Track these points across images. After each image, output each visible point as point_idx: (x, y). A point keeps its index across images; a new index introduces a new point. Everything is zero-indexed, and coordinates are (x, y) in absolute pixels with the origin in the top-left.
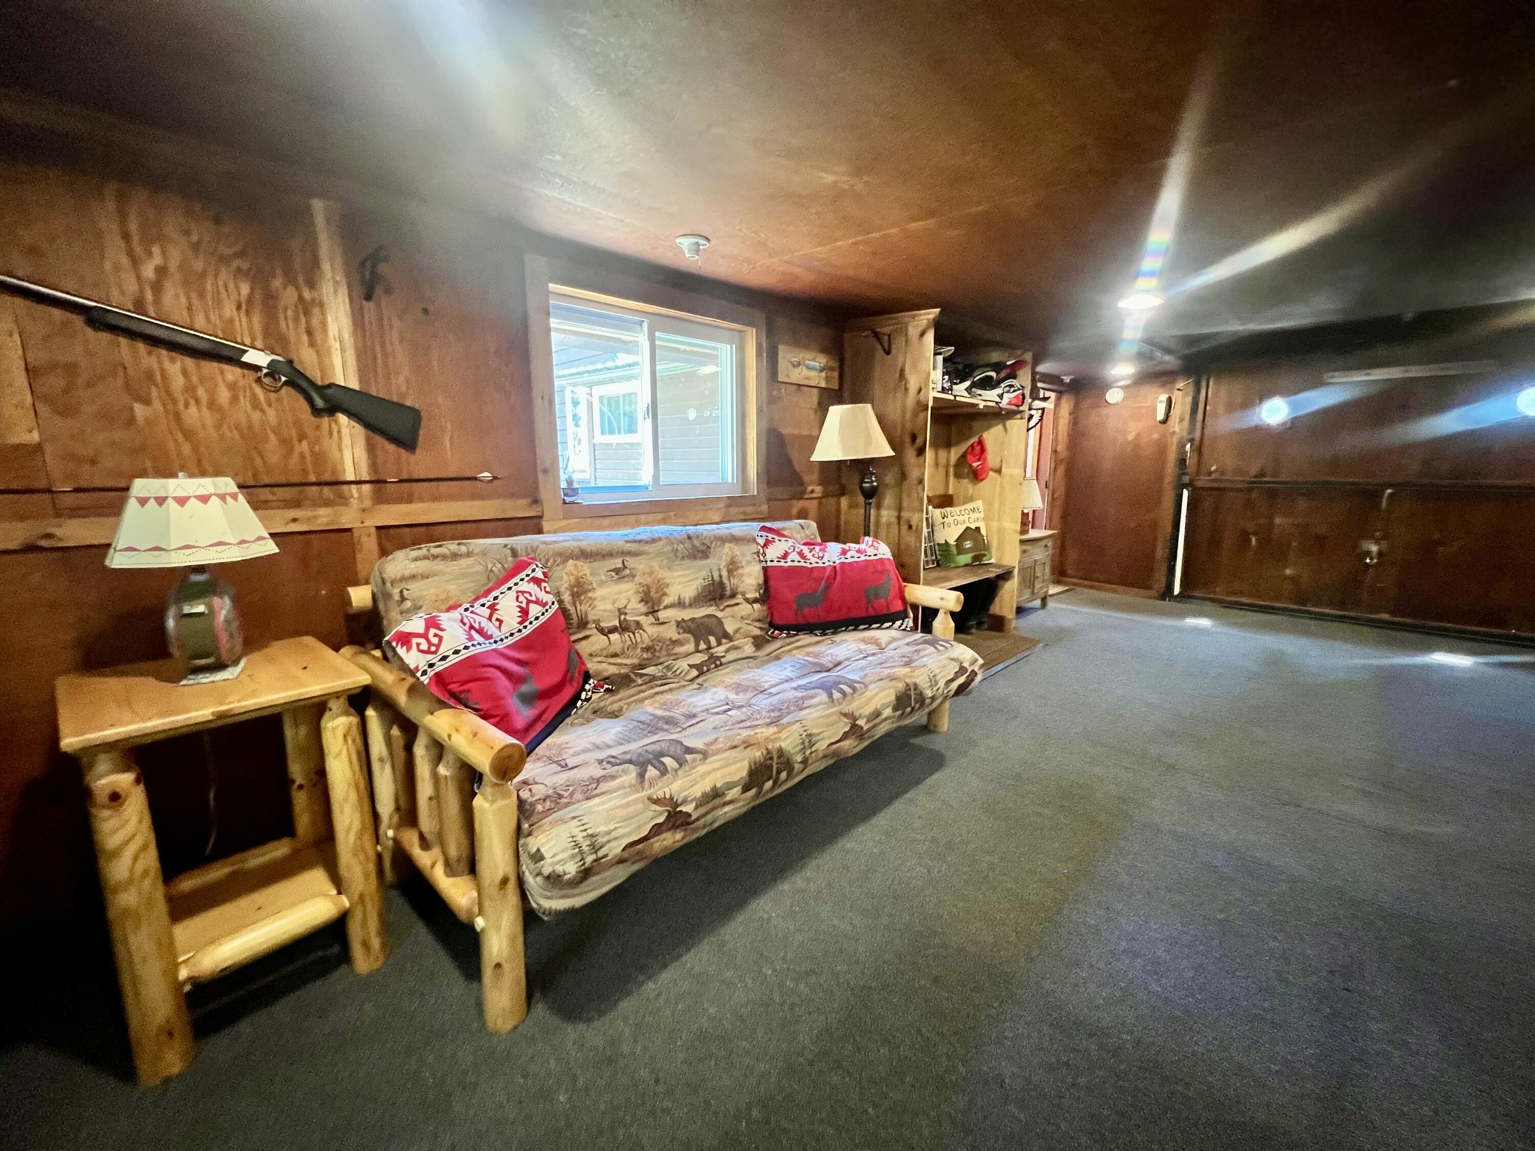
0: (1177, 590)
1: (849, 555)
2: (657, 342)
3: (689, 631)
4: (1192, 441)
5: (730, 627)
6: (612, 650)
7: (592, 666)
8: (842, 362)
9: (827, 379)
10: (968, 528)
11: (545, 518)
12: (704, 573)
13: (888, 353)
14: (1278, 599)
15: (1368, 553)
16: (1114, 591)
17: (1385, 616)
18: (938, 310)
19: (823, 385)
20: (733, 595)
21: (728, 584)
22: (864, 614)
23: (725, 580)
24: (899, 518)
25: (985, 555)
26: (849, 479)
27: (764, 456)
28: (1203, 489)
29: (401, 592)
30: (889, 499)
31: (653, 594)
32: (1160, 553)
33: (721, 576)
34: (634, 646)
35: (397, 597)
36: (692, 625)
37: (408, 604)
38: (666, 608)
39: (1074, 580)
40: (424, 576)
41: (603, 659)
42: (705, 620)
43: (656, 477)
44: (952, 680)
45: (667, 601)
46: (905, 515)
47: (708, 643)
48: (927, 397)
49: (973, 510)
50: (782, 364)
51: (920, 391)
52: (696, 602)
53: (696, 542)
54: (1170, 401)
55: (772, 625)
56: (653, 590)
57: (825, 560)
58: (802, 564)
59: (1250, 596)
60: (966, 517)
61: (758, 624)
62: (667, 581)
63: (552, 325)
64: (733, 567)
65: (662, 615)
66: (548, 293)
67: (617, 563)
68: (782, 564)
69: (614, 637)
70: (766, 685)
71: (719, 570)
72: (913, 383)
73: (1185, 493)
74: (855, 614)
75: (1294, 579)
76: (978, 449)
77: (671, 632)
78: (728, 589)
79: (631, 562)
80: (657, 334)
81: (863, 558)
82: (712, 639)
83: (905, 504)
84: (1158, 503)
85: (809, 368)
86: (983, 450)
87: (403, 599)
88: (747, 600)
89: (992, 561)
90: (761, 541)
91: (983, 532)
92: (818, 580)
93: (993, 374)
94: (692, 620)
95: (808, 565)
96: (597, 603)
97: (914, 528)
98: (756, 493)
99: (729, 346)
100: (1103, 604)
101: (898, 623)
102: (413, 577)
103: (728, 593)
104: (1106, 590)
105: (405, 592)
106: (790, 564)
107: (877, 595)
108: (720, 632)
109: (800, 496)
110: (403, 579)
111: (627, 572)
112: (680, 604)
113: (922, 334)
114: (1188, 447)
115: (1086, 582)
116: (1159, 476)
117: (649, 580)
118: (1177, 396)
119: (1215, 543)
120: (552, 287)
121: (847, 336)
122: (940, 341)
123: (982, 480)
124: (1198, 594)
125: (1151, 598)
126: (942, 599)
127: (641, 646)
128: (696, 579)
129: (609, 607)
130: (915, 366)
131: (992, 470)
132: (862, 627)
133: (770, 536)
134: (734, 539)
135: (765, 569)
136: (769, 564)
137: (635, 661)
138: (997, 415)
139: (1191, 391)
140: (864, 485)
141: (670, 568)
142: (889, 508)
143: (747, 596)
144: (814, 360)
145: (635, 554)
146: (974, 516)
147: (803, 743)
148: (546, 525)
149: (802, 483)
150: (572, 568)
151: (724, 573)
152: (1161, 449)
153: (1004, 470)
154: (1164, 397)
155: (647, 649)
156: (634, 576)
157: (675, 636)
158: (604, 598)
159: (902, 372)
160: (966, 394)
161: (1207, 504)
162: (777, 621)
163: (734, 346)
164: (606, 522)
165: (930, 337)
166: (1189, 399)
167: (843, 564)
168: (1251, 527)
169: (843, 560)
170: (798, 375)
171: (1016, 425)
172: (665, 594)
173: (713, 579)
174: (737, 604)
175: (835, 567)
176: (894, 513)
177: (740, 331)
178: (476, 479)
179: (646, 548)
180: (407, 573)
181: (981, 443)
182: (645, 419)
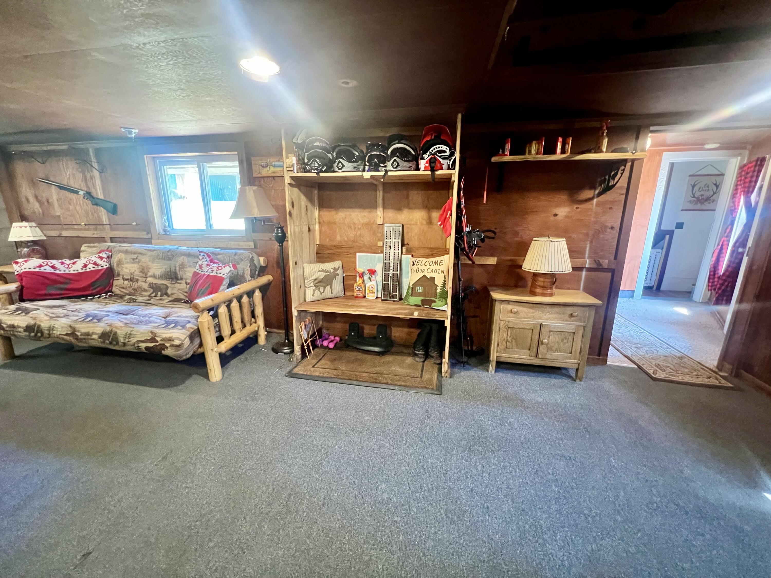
3: (152, 287)
6: (123, 286)
7: (114, 289)
10: (424, 276)
11: (153, 238)
20: (181, 279)
21: (179, 274)
23: (178, 272)
31: (145, 271)
33: (175, 270)
34: (131, 287)
36: (154, 286)
38: (148, 277)
41: (118, 288)
42: (160, 285)
45: (150, 274)
47: (157, 294)
50: (255, 167)
52: (161, 277)
56: (145, 269)
62: (150, 266)
64: (182, 267)
67: (135, 256)
69: (126, 282)
71: (175, 267)
77: (145, 286)
78: (178, 276)
79: (140, 257)
82: (159, 293)
94: (156, 284)
96: (124, 269)
108: (164, 292)
111: (137, 260)
112: (154, 276)
117: (144, 265)
127: (133, 288)
128: (161, 268)
129: (128, 271)
137: (128, 292)
141: (152, 262)
143: (187, 281)
145: (143, 254)
147: (126, 335)
151: (178, 269)
155: (133, 289)
156: (139, 262)
157: (146, 288)
158: (126, 268)
170: (267, 172)
172: (149, 271)
173: (170, 270)
174: (181, 283)
178: (132, 225)
179: (147, 253)
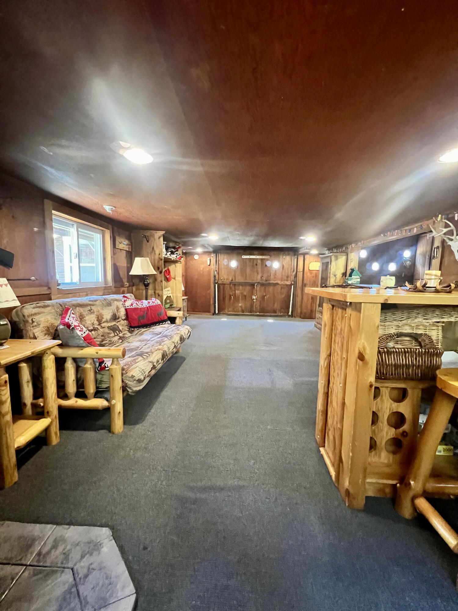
0: (217, 312)
1: (151, 303)
2: (79, 233)
3: (111, 330)
4: (216, 271)
5: (121, 328)
8: (131, 242)
9: (129, 248)
10: (167, 296)
11: (52, 294)
12: (111, 311)
13: (148, 241)
14: (238, 312)
15: (254, 299)
16: (201, 314)
17: (258, 313)
18: (165, 232)
19: (128, 250)
20: (119, 318)
22: (158, 321)
23: (116, 313)
24: (155, 293)
25: (173, 304)
26: (136, 281)
27: (113, 272)
28: (220, 284)
29: (32, 319)
30: (151, 287)
31: (100, 319)
32: (212, 302)
34: (99, 335)
35: (31, 322)
36: (112, 328)
37: (35, 324)
38: (103, 323)
39: (190, 312)
40: (39, 314)
42: (114, 326)
43: (80, 279)
44: (188, 334)
45: (104, 320)
46: (157, 292)
47: (117, 333)
48: (162, 256)
49: (168, 291)
50: (117, 243)
51: (159, 254)
52: (111, 320)
53: (107, 301)
54: (210, 259)
55: (131, 327)
56: (99, 317)
57: (144, 305)
58: (138, 307)
59: (233, 312)
60: (167, 293)
61: (126, 327)
62: (103, 314)
63: (53, 226)
64: (118, 309)
65: (103, 325)
66: (52, 214)
67: (89, 308)
68: (132, 307)
70: (149, 339)
72: (157, 252)
73: (216, 285)
74: (155, 321)
75: (241, 307)
76: (168, 271)
77: (107, 330)
78: (117, 316)
79: (93, 307)
80: (79, 229)
81: (155, 304)
83: (157, 287)
84: (210, 288)
85: (124, 244)
86: (169, 272)
87: (33, 322)
88: (122, 319)
89: (175, 306)
90: (123, 300)
91: (172, 297)
92: (144, 312)
93: (173, 250)
94: (111, 326)
95: (139, 307)
96: (87, 321)
97: (160, 295)
98: (111, 285)
99: (99, 235)
100: (199, 318)
101: (167, 322)
102: (35, 314)
103: (117, 317)
104: (199, 314)
105: (33, 320)
106: (134, 307)
107: (160, 315)
108: (119, 330)
109: (123, 286)
110: (32, 315)
111: (92, 311)
112: (107, 321)
113: (159, 238)
114: (216, 272)
115: (194, 313)
116: (209, 280)
117: (98, 314)
118: (212, 258)
119: (224, 299)
120: (53, 212)
121: (132, 235)
122: (164, 241)
123: (170, 281)
124: (222, 313)
125: (211, 315)
126: (178, 314)
128: (110, 313)
129: (90, 323)
130: (157, 246)
131: (172, 278)
132: (157, 324)
133: (125, 299)
134: (117, 300)
135: (126, 309)
136: (127, 307)
137: (100, 340)
138: (175, 262)
139: (215, 257)
140: (145, 282)
141: (103, 309)
142: (151, 290)
143: (122, 318)
144: (125, 242)
145: (93, 305)
146: (169, 292)
147: (168, 349)
148: (53, 297)
149: (123, 282)
150: (78, 310)
151: (116, 311)
152: (209, 272)
153: (176, 278)
154: (209, 259)
155: (102, 336)
156: (94, 312)
157: (108, 332)
159: (153, 248)
160: (169, 256)
161: (222, 287)
162: (133, 325)
163: (101, 235)
164: (70, 295)
165: (162, 239)
166: (215, 260)
167: (149, 306)
168: (231, 294)
169: (149, 305)
170: (121, 246)
171: (178, 265)
172: (103, 318)
173: (113, 313)
174: (120, 321)
175: (147, 307)
176: (153, 291)
177: (102, 230)
178: (30, 280)
179: (95, 303)
180: (33, 313)
181: (168, 269)
182: (75, 258)
